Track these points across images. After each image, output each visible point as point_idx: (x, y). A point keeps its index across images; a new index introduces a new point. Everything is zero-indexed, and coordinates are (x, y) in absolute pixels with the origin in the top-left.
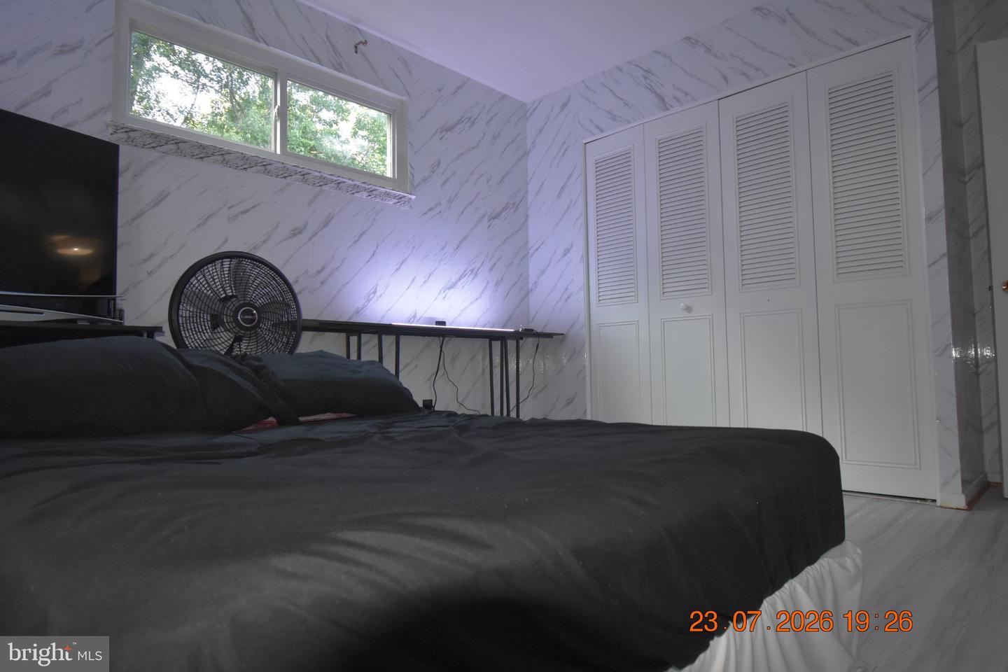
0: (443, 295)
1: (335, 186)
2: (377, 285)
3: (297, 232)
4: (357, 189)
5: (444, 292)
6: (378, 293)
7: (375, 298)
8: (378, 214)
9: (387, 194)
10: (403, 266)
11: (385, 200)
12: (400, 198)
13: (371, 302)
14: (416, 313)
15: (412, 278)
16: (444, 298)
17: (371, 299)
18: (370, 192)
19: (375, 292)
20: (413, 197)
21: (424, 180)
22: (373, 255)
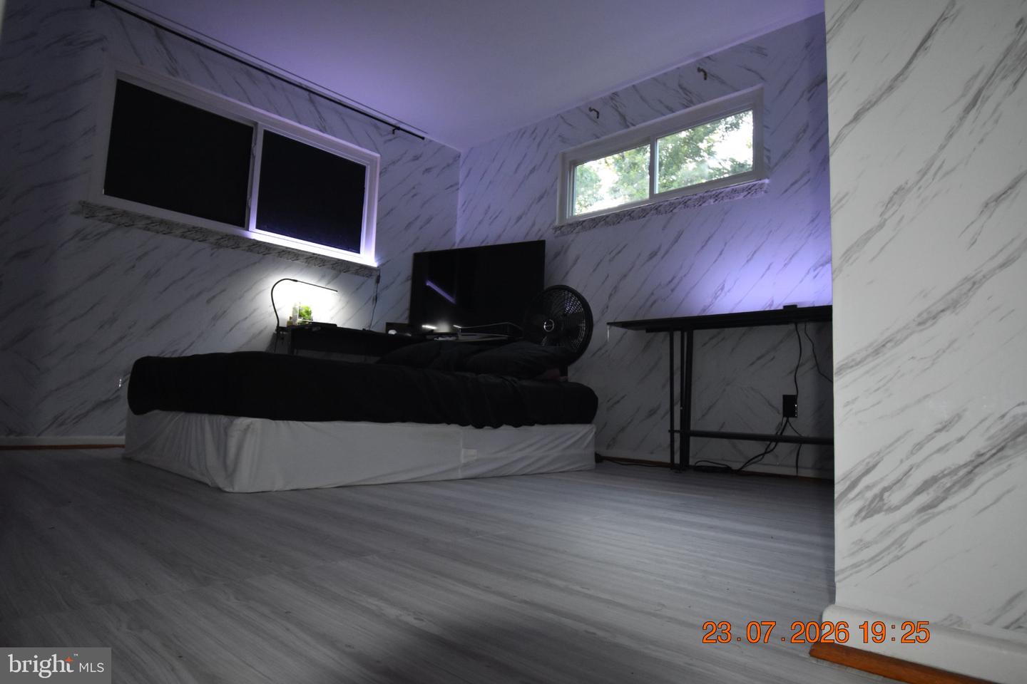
0: (812, 274)
1: (683, 206)
2: (724, 281)
3: (653, 255)
4: (703, 200)
5: (815, 270)
6: (726, 289)
7: (723, 294)
8: (726, 214)
9: (734, 191)
10: (755, 256)
11: (734, 197)
12: (750, 189)
13: (719, 298)
14: (773, 302)
15: (767, 266)
16: (815, 276)
17: (718, 297)
18: (716, 197)
19: (722, 289)
20: (767, 181)
21: (784, 156)
22: (721, 254)
